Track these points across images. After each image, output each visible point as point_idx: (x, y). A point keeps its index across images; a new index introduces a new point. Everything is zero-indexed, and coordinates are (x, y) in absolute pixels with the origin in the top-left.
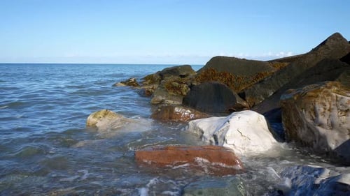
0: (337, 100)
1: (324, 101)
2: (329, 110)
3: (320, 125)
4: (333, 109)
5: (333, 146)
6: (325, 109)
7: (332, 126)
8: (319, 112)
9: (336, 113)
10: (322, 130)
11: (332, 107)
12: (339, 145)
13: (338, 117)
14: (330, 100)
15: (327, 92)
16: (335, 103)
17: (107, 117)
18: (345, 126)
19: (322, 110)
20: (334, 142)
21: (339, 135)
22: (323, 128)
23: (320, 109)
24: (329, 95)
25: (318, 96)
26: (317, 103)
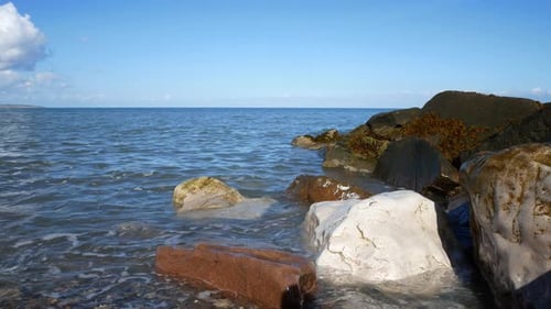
0: (538, 179)
1: (513, 179)
2: (519, 200)
3: (501, 230)
4: (526, 198)
5: (518, 281)
6: (512, 196)
7: (521, 236)
8: (500, 203)
9: (531, 206)
10: (502, 243)
11: (527, 192)
12: (530, 280)
13: (535, 217)
14: (524, 177)
15: (522, 158)
16: (533, 184)
17: (206, 189)
18: (545, 238)
19: (506, 197)
20: (521, 271)
21: (532, 257)
22: (505, 237)
23: (503, 195)
24: (525, 165)
25: (502, 168)
26: (499, 182)
